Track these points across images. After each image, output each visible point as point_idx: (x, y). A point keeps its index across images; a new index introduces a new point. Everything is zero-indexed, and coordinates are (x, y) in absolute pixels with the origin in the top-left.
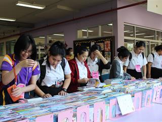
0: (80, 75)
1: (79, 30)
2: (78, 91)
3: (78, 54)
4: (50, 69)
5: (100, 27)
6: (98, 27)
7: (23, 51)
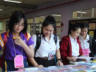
0: (73, 50)
1: (74, 11)
2: (70, 64)
3: (72, 31)
4: (45, 40)
5: (93, 9)
6: (91, 9)
7: (16, 24)
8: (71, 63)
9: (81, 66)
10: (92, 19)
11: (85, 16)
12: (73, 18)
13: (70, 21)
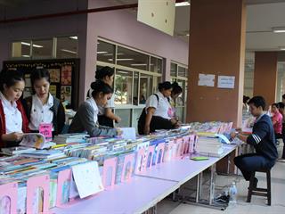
5: (55, 40)
6: (51, 39)
8: (4, 153)
9: (26, 158)
10: (54, 61)
11: (38, 52)
12: (13, 55)
13: (5, 63)
